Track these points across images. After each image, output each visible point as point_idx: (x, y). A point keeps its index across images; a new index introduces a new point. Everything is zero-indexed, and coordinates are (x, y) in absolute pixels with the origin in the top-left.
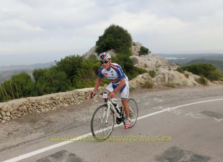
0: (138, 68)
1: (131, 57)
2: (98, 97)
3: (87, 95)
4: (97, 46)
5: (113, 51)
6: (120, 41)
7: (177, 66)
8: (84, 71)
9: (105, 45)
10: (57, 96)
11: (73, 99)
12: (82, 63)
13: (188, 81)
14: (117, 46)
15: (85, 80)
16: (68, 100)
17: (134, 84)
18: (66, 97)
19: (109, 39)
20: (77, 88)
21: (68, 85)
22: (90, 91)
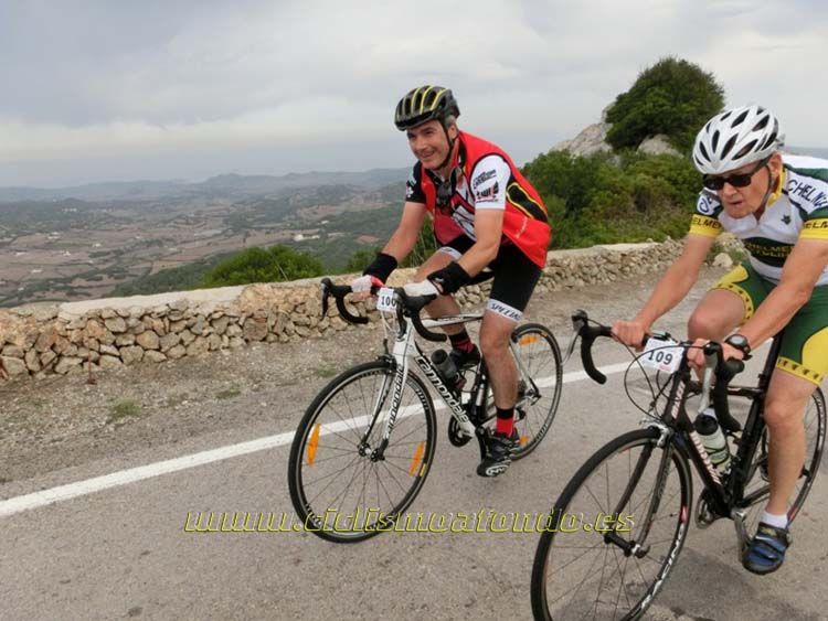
3: (624, 262)
5: (663, 140)
6: (689, 109)
8: (608, 196)
9: (639, 121)
12: (598, 175)
14: (679, 126)
15: (612, 224)
16: (586, 270)
18: (582, 263)
20: (598, 241)
22: (632, 253)
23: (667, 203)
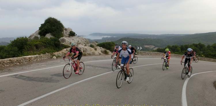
0: (65, 45)
1: (61, 38)
2: (36, 60)
3: (30, 59)
4: (40, 31)
5: (50, 34)
6: (54, 28)
7: (96, 43)
8: (29, 47)
9: (44, 30)
10: (13, 59)
11: (22, 61)
12: (28, 42)
13: (96, 52)
14: (53, 31)
15: (29, 52)
16: (19, 61)
17: (61, 54)
18: (18, 60)
19: (47, 27)
20: (24, 55)
21: (19, 54)
22: (32, 57)
23: (43, 47)
